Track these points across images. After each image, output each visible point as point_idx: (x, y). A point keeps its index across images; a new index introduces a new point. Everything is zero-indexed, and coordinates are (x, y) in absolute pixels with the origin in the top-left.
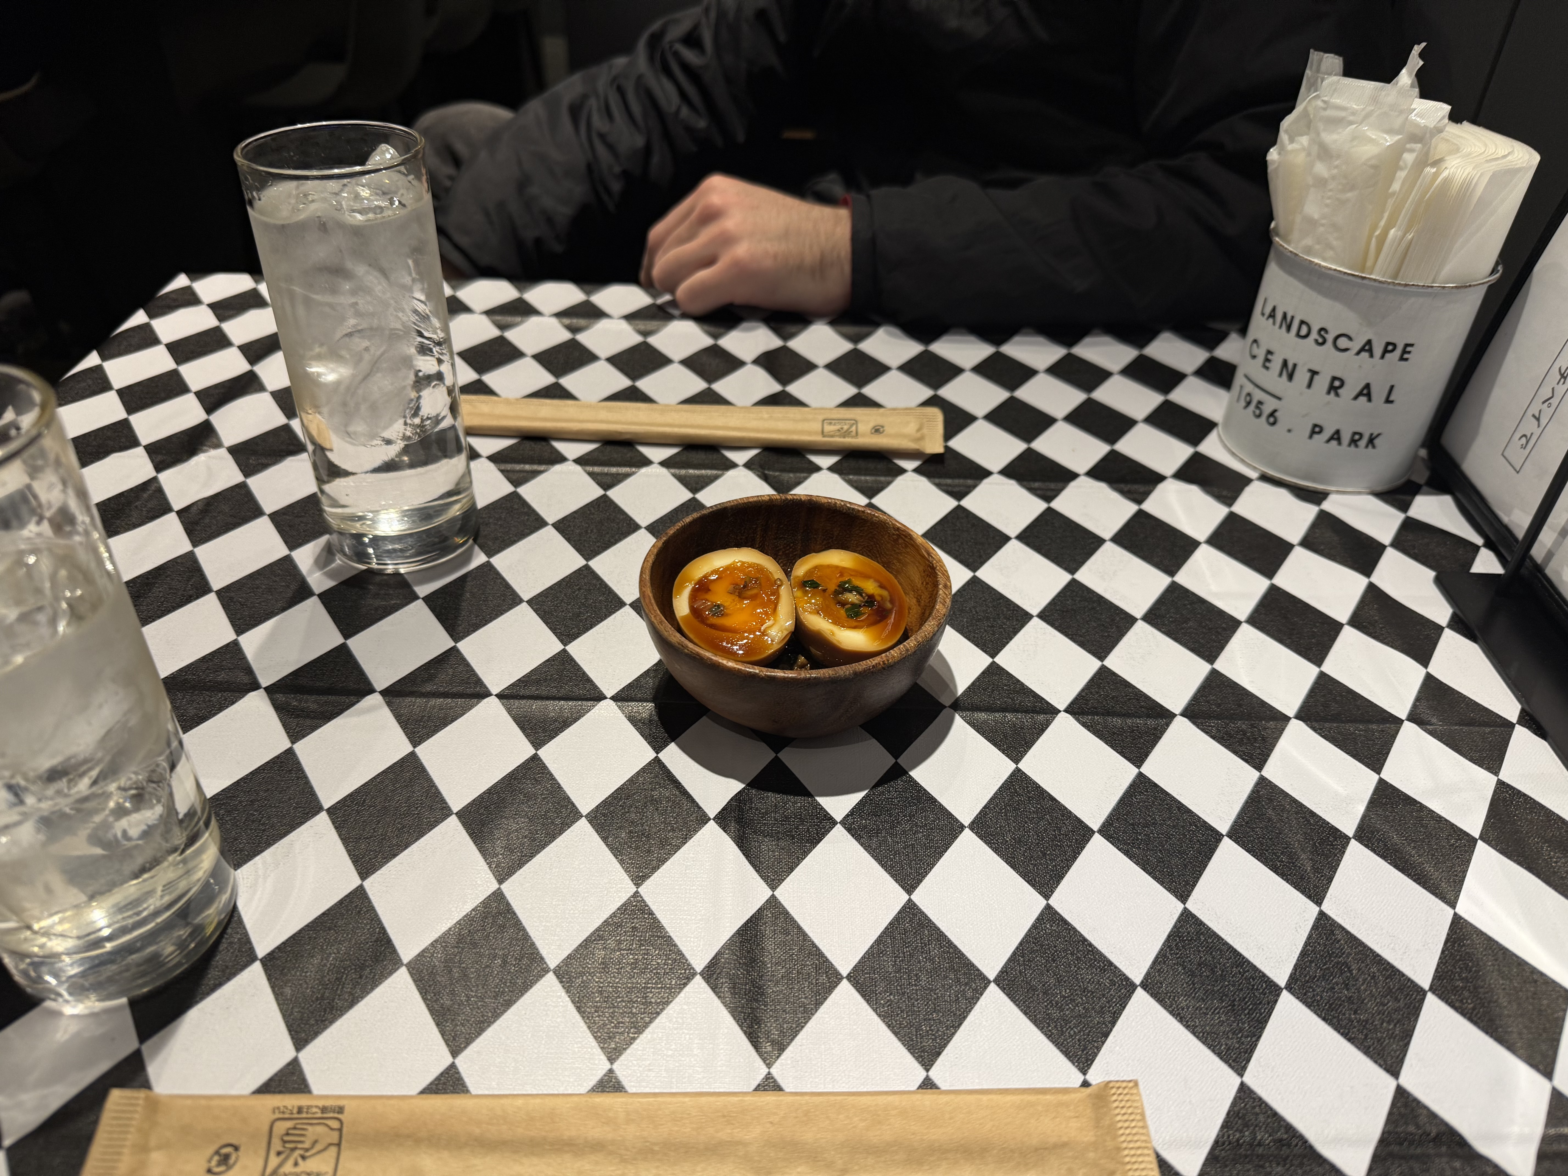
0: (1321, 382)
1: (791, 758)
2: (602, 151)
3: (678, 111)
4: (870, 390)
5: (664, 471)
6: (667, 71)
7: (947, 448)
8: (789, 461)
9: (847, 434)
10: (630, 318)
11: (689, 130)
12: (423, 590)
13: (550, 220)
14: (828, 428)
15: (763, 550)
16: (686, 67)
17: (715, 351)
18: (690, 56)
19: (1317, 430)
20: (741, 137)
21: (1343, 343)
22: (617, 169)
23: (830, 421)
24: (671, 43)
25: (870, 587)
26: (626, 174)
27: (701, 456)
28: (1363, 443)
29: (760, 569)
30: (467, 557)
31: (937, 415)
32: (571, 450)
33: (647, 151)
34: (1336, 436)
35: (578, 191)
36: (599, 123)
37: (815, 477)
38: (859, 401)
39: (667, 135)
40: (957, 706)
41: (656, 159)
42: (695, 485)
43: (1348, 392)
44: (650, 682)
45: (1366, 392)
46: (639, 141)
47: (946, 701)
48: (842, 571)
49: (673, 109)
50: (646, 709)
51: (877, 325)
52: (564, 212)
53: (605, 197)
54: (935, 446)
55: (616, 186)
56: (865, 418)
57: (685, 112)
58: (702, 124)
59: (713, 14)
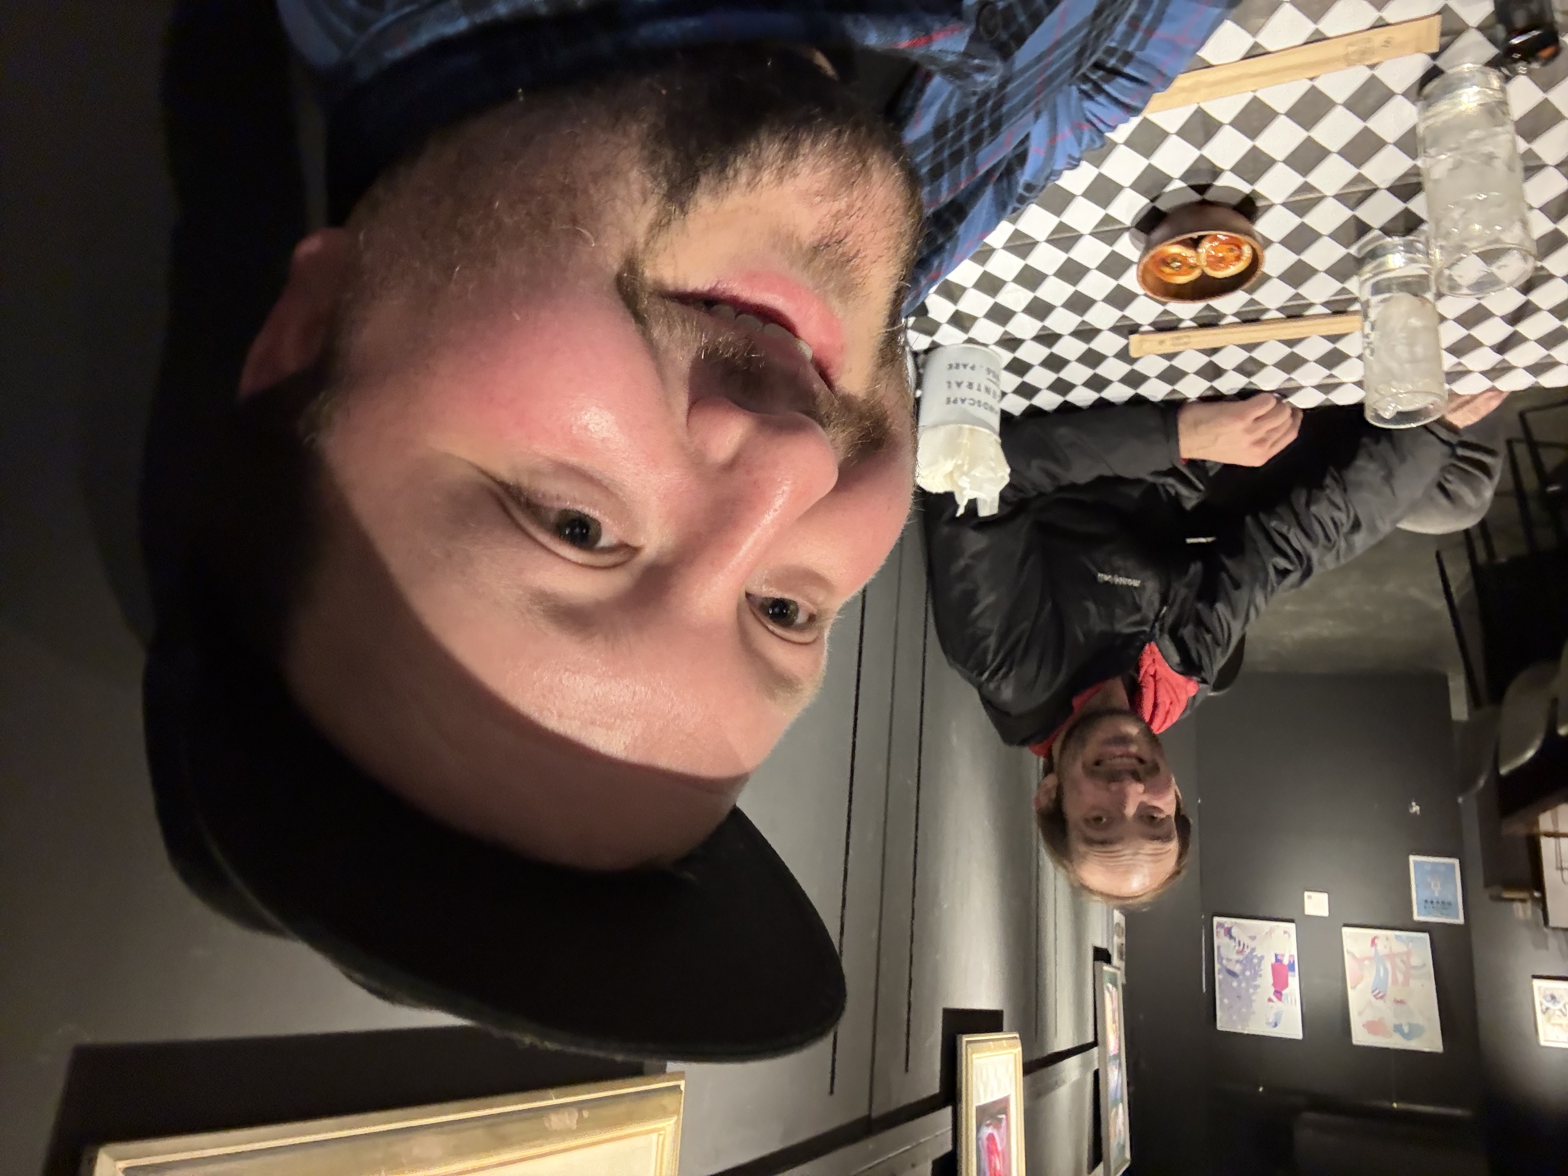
0: (975, 386)
1: (1195, 197)
2: (1338, 500)
3: (1289, 530)
4: (1166, 364)
5: (1267, 306)
6: (1297, 553)
7: (1127, 338)
8: (1206, 321)
9: (1178, 338)
10: (1299, 388)
11: (1281, 519)
12: (1376, 233)
13: (1371, 456)
14: (1186, 340)
15: (1214, 279)
16: (1285, 555)
17: (1249, 374)
18: (1282, 563)
19: (973, 368)
20: (1248, 519)
21: (972, 402)
22: (1328, 491)
23: (1186, 343)
24: (1296, 570)
25: (1167, 270)
26: (1321, 487)
27: (1250, 317)
28: (954, 365)
29: (1215, 270)
30: (1360, 249)
31: (1133, 354)
32: (1319, 310)
33: (1308, 504)
34: (965, 366)
35: (1351, 475)
36: (1341, 516)
37: (1192, 315)
38: (1170, 357)
39: (1296, 515)
40: (1128, 229)
41: (1303, 500)
42: (1252, 302)
43: (965, 384)
44: (1259, 213)
45: (959, 384)
46: (1314, 509)
47: (1134, 230)
48: (1180, 275)
49: (1292, 530)
50: (1260, 203)
51: (1162, 401)
52: (1360, 462)
53: (1336, 474)
54: (1134, 338)
55: (1328, 481)
56: (1169, 349)
57: (1284, 529)
58: (1274, 524)
59: (1269, 588)
